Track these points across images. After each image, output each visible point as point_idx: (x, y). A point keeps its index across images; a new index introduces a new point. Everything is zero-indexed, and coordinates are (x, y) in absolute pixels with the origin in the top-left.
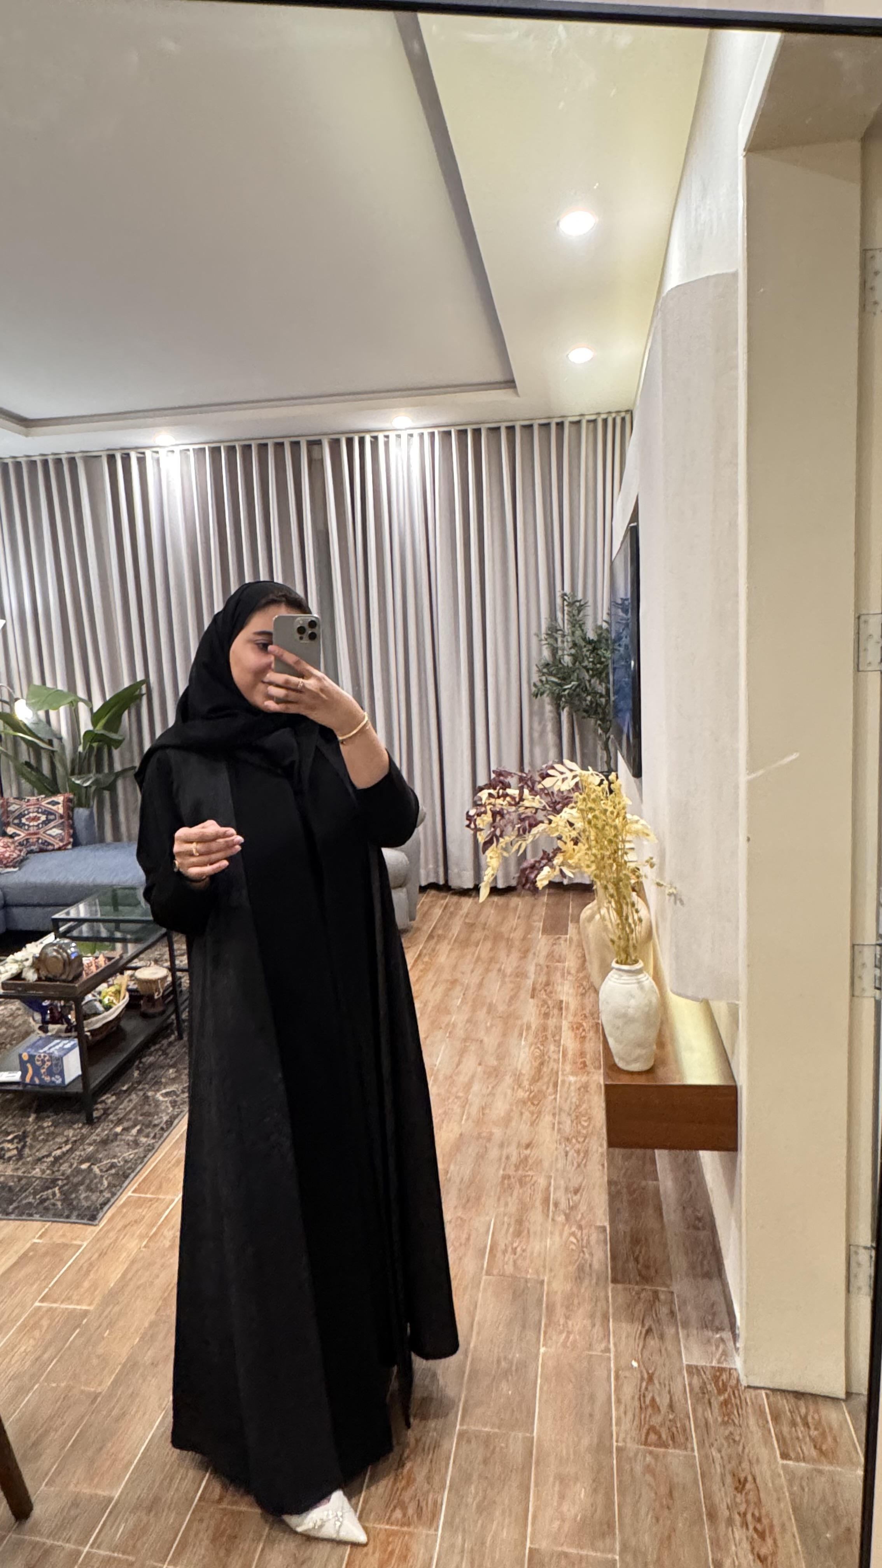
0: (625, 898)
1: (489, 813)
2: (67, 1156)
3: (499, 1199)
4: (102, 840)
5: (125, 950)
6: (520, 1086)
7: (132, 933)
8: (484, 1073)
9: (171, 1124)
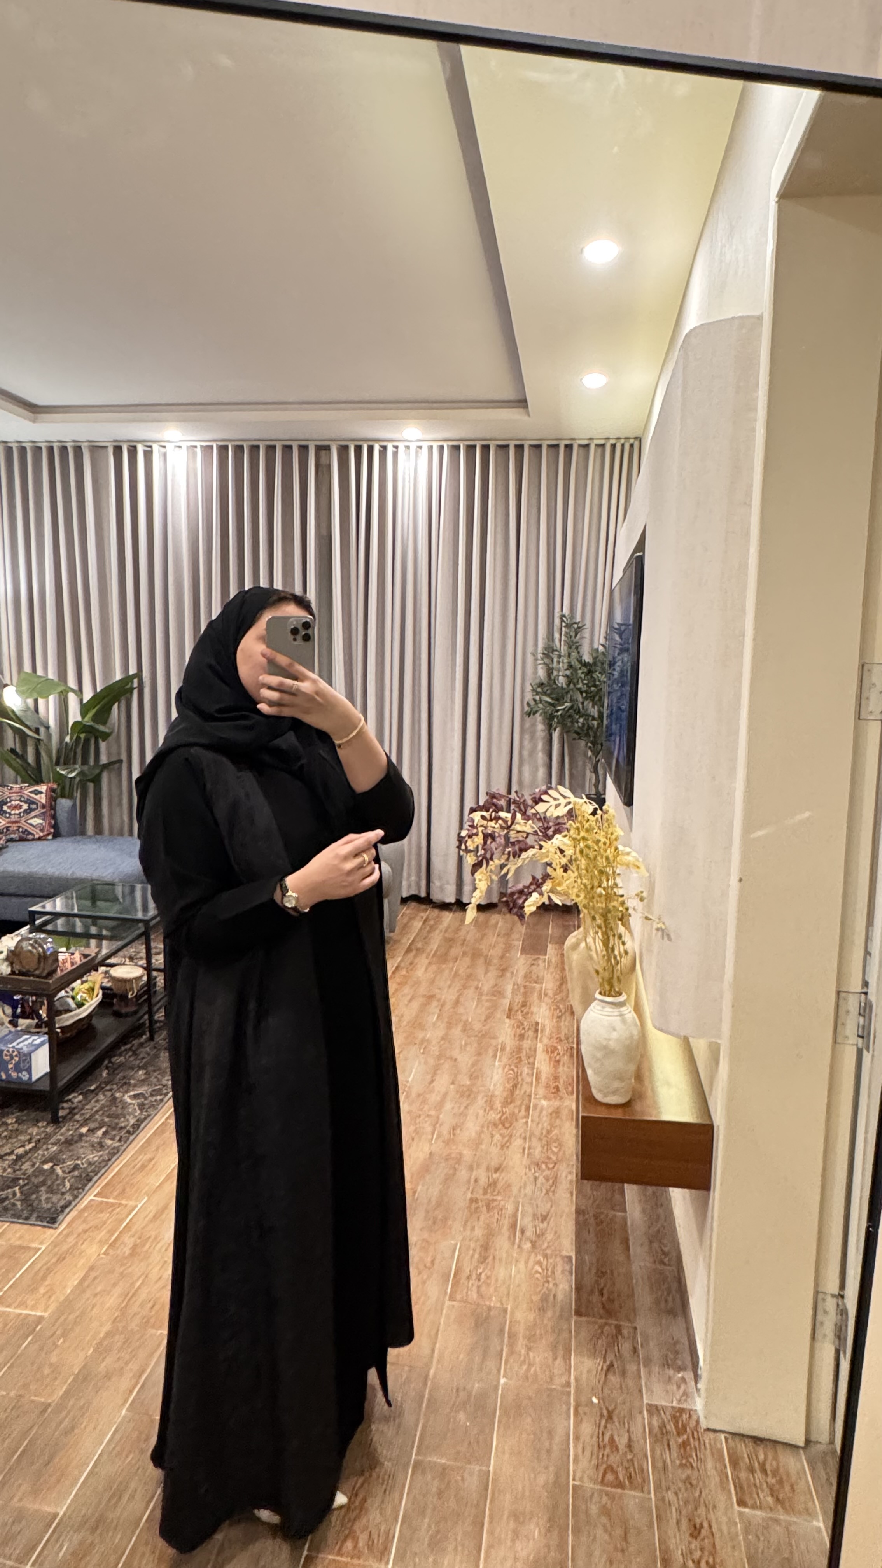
0: (612, 929)
1: (481, 836)
2: (30, 1155)
3: (465, 1224)
4: (83, 833)
5: (99, 946)
6: (492, 1108)
7: (107, 928)
8: (457, 1092)
9: (138, 1128)
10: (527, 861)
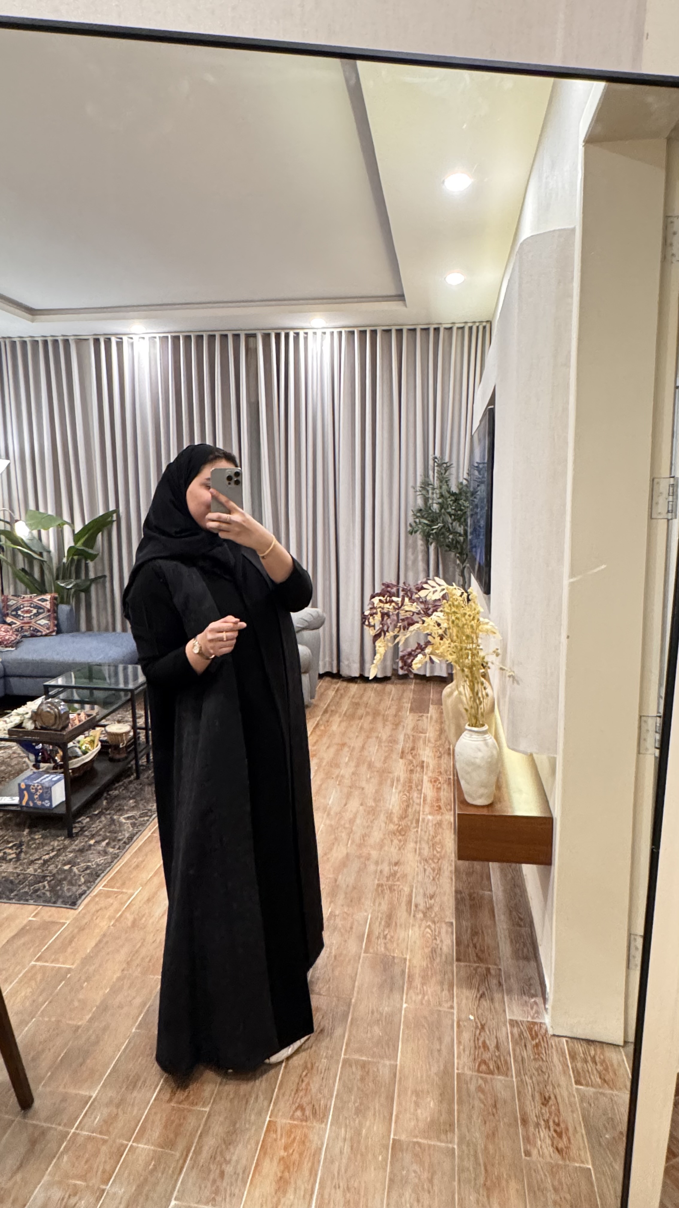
0: (476, 680)
1: (379, 614)
2: (53, 860)
3: (374, 901)
4: (78, 630)
5: (98, 709)
6: (391, 821)
8: (365, 811)
9: (132, 839)
10: (413, 633)
